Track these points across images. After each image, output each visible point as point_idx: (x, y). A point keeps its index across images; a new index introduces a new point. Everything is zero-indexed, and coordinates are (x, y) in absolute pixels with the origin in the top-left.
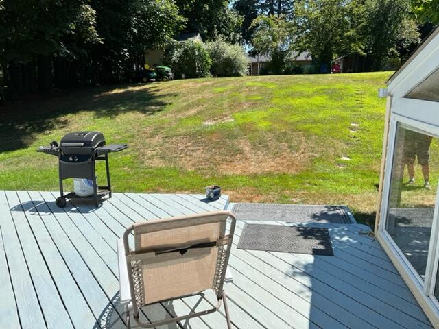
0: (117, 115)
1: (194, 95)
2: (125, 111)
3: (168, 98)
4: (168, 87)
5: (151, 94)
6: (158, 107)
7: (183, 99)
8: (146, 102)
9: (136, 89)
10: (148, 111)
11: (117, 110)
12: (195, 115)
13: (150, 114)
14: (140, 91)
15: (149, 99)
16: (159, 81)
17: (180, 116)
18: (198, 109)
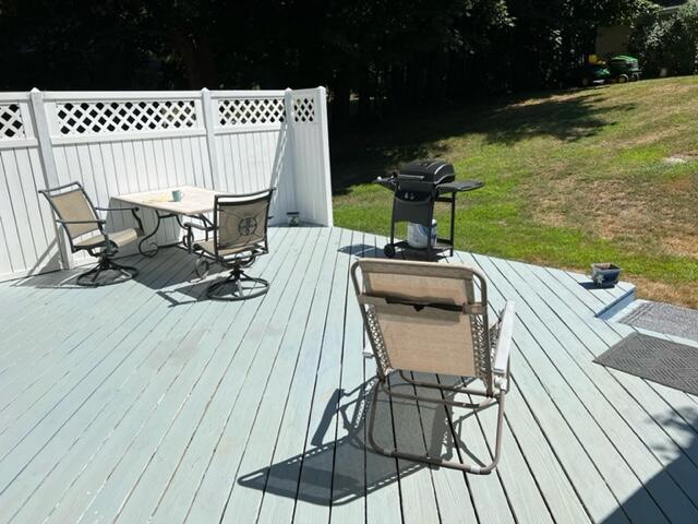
0: (518, 140)
1: (666, 108)
2: (532, 135)
3: (614, 113)
4: (622, 94)
5: (586, 107)
6: (590, 129)
7: (643, 114)
8: (572, 121)
9: (565, 98)
10: (569, 135)
11: (520, 133)
12: (655, 143)
13: (571, 141)
14: (568, 102)
15: (579, 115)
16: (611, 83)
17: (624, 145)
18: (666, 133)
